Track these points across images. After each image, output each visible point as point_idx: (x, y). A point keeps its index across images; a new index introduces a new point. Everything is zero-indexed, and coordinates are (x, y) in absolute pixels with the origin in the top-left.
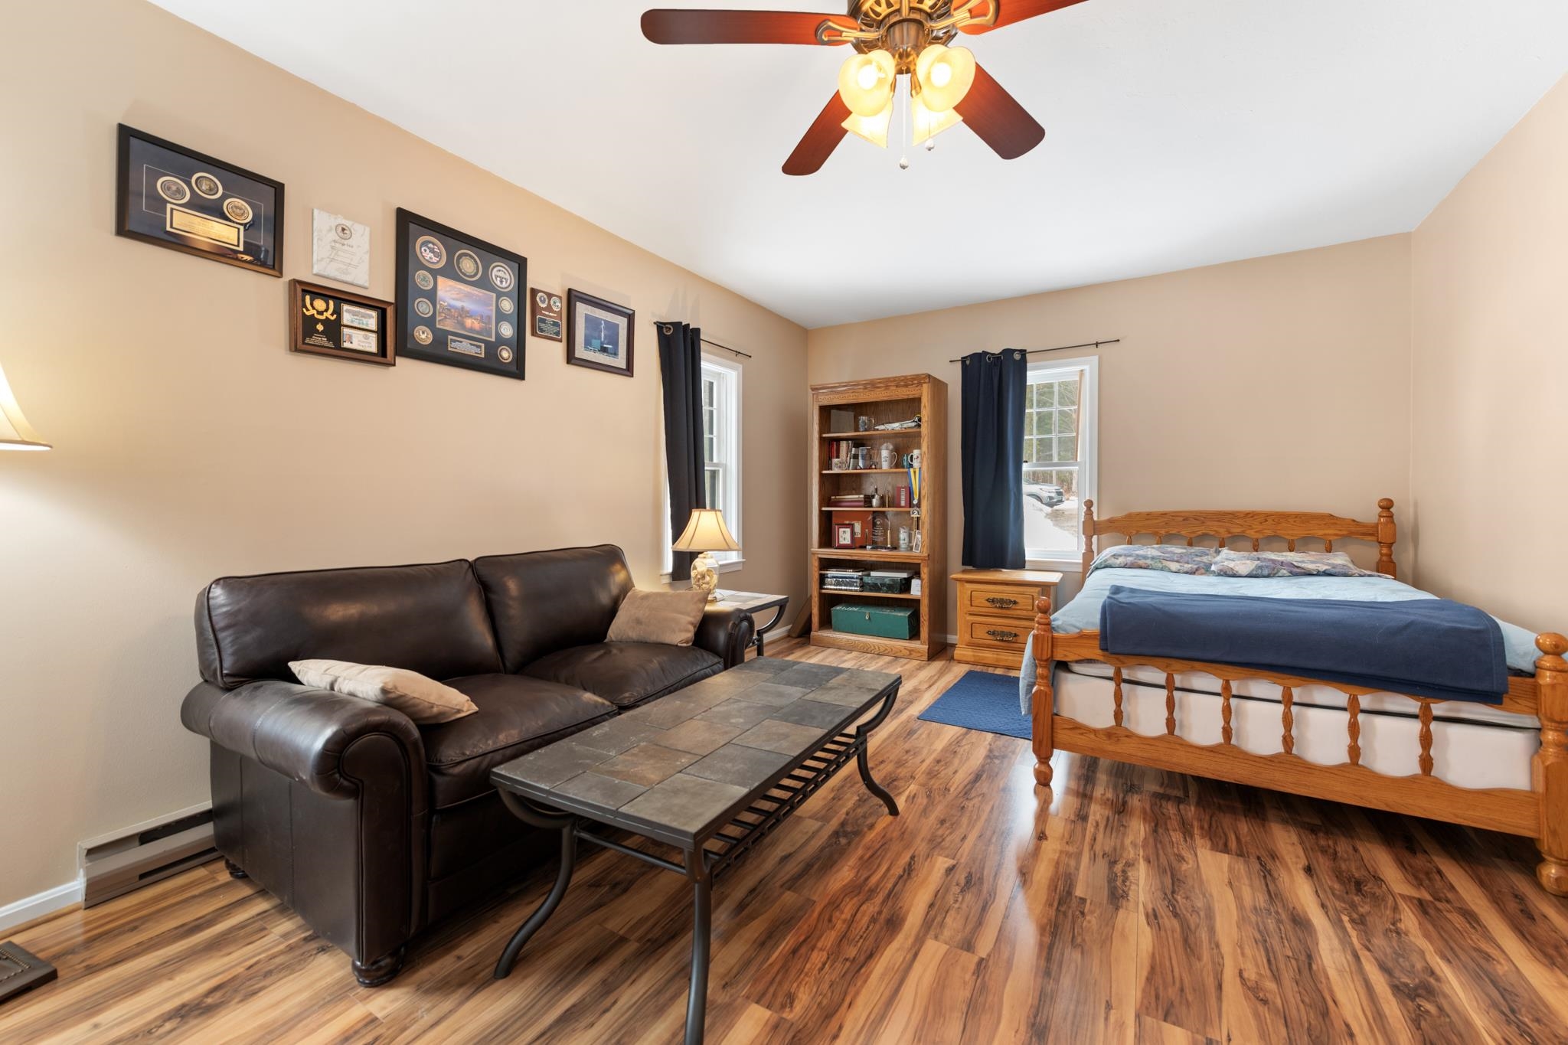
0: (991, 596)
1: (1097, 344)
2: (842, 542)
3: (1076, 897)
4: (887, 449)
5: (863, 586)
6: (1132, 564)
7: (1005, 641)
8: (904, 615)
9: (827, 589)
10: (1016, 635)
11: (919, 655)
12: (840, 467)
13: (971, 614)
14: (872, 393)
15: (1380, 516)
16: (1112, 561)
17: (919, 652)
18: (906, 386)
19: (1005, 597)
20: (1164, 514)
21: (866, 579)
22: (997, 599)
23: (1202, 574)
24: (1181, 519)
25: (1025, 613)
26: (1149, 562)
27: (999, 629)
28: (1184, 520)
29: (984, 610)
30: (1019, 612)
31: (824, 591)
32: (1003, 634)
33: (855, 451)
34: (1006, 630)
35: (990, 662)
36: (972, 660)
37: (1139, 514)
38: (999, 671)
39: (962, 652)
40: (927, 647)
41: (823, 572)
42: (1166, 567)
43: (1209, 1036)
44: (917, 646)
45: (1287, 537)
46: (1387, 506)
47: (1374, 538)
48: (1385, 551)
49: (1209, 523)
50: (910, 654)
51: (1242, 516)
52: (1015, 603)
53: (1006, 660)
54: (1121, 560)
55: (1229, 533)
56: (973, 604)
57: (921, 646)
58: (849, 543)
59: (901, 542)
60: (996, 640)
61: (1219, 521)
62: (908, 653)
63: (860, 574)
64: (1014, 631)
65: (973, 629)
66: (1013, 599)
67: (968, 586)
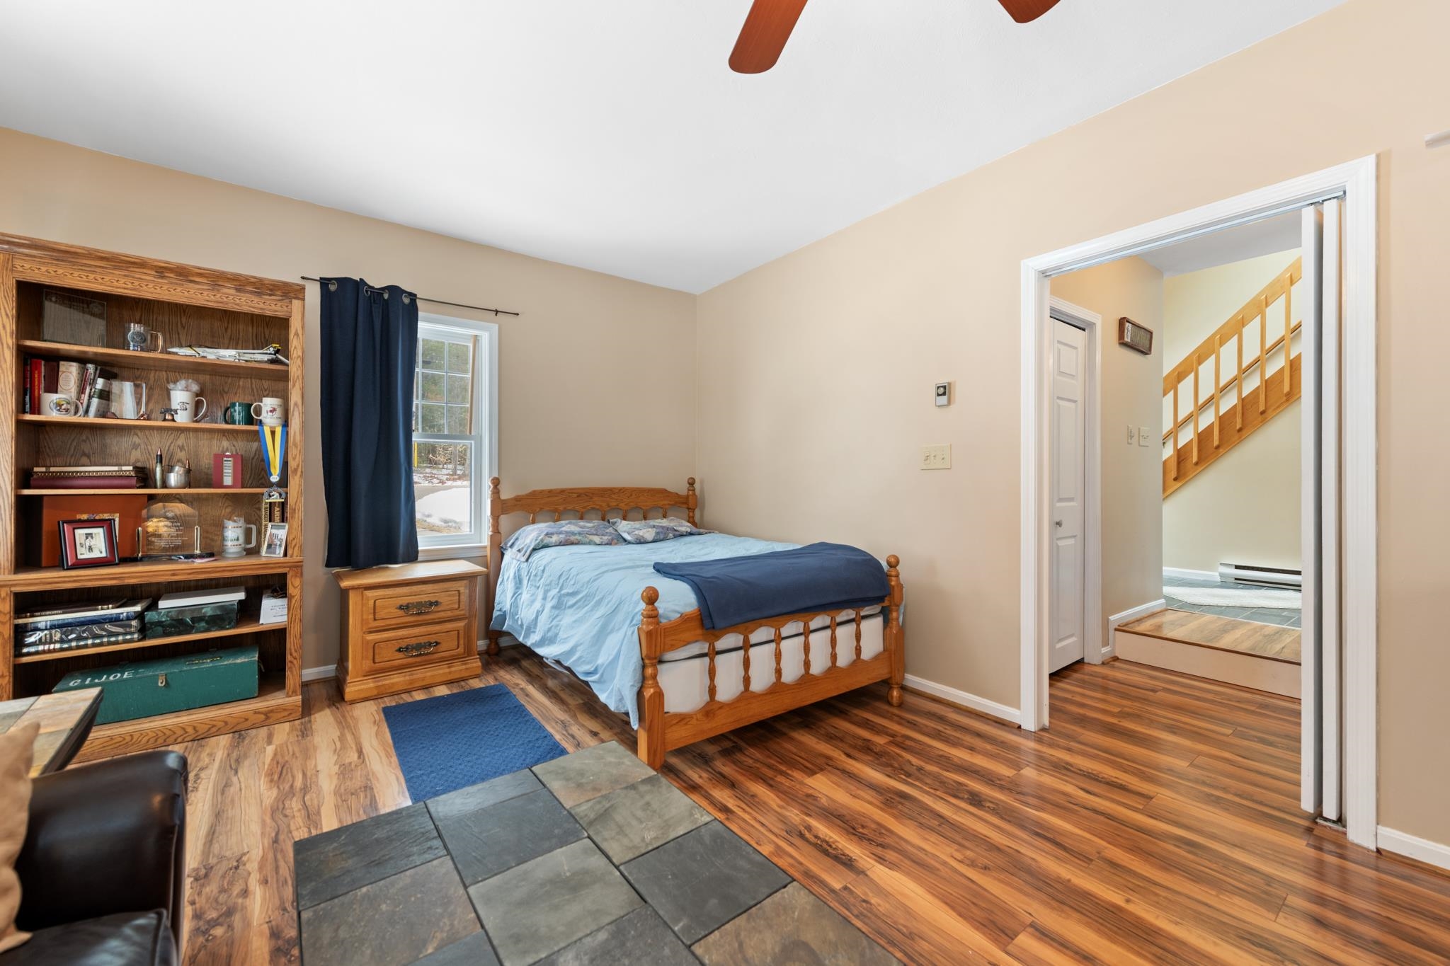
0: (405, 601)
1: (497, 312)
2: (84, 554)
3: (840, 890)
4: (187, 389)
5: (144, 631)
6: (566, 541)
7: (424, 654)
8: (249, 659)
9: (29, 654)
10: (437, 643)
11: (286, 713)
12: (67, 410)
13: (371, 632)
14: (179, 289)
15: (689, 490)
16: (547, 540)
17: (285, 710)
18: (259, 294)
19: (424, 598)
20: (562, 491)
21: (151, 616)
22: (413, 604)
23: (616, 544)
24: (575, 495)
25: (449, 614)
26: (578, 537)
27: (414, 641)
28: (578, 496)
29: (393, 621)
30: (442, 614)
31: (25, 660)
32: (419, 647)
33: (105, 385)
34: (422, 640)
35: (401, 688)
36: (375, 692)
37: (542, 492)
38: (419, 696)
39: (357, 688)
40: (300, 697)
41: (21, 621)
42: (591, 540)
43: (1028, 923)
44: (280, 701)
45: (643, 508)
46: (692, 483)
47: (685, 506)
48: (691, 514)
49: (595, 499)
50: (268, 718)
51: (617, 491)
52: (437, 603)
53: (423, 679)
54: (554, 539)
55: (609, 507)
56: (377, 617)
57: (287, 699)
58: (104, 555)
59: (229, 543)
60: (412, 656)
61: (602, 497)
62: (263, 717)
63: (138, 608)
64: (433, 639)
65: (377, 651)
66: (433, 600)
67: (369, 593)
